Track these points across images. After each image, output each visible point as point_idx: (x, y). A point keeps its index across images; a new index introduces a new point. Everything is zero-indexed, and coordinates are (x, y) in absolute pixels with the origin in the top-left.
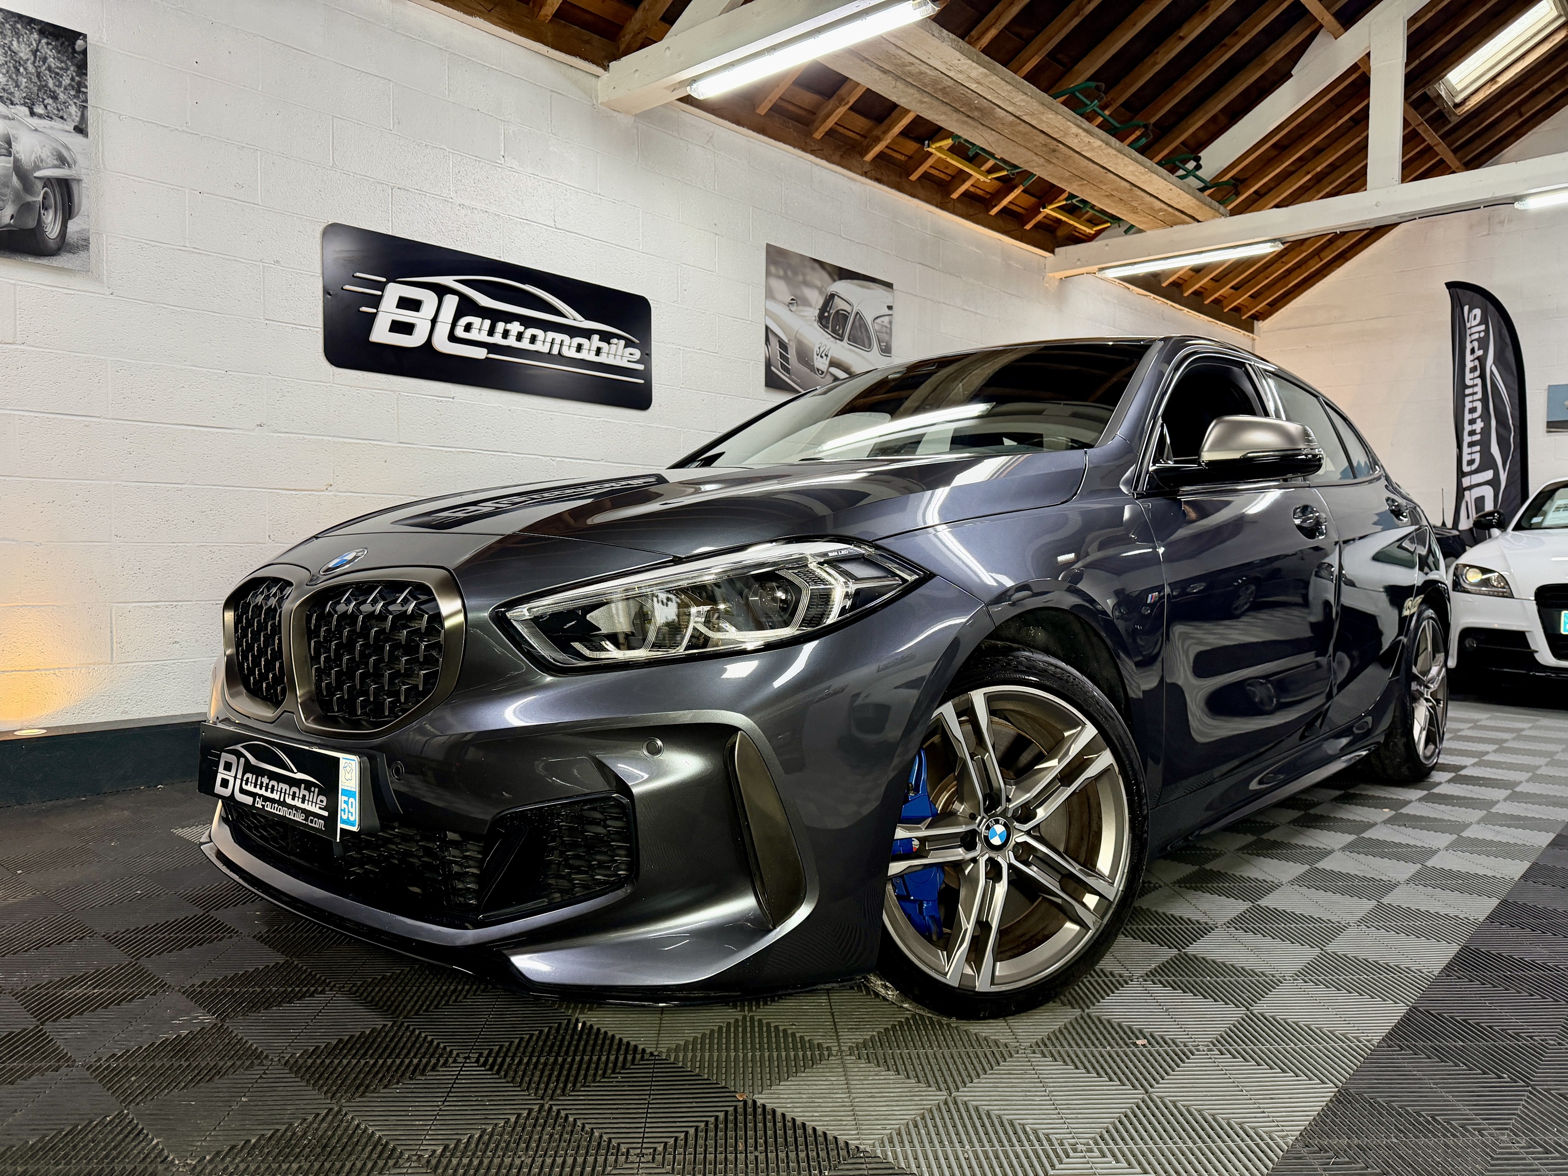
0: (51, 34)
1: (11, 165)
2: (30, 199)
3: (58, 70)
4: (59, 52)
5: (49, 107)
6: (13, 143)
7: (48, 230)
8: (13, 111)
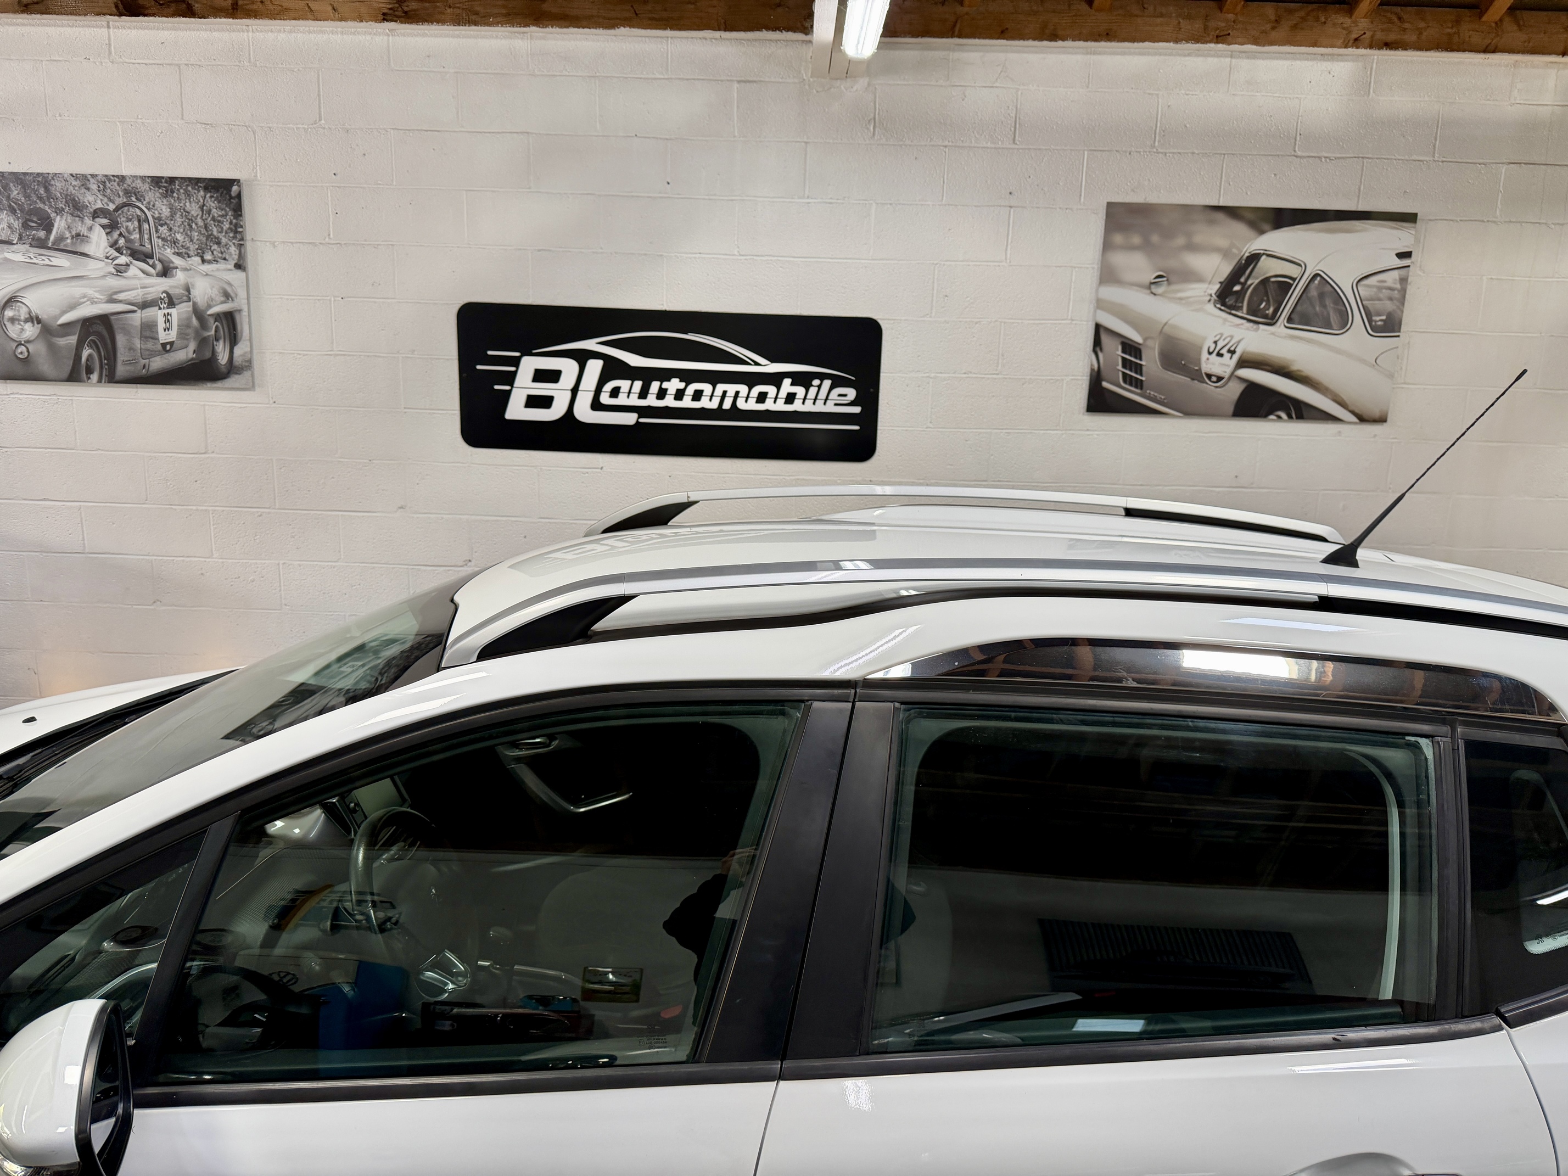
0: (213, 188)
1: (191, 309)
2: (206, 334)
3: (219, 218)
4: (219, 202)
5: (215, 253)
6: (191, 290)
7: (220, 357)
8: (190, 262)
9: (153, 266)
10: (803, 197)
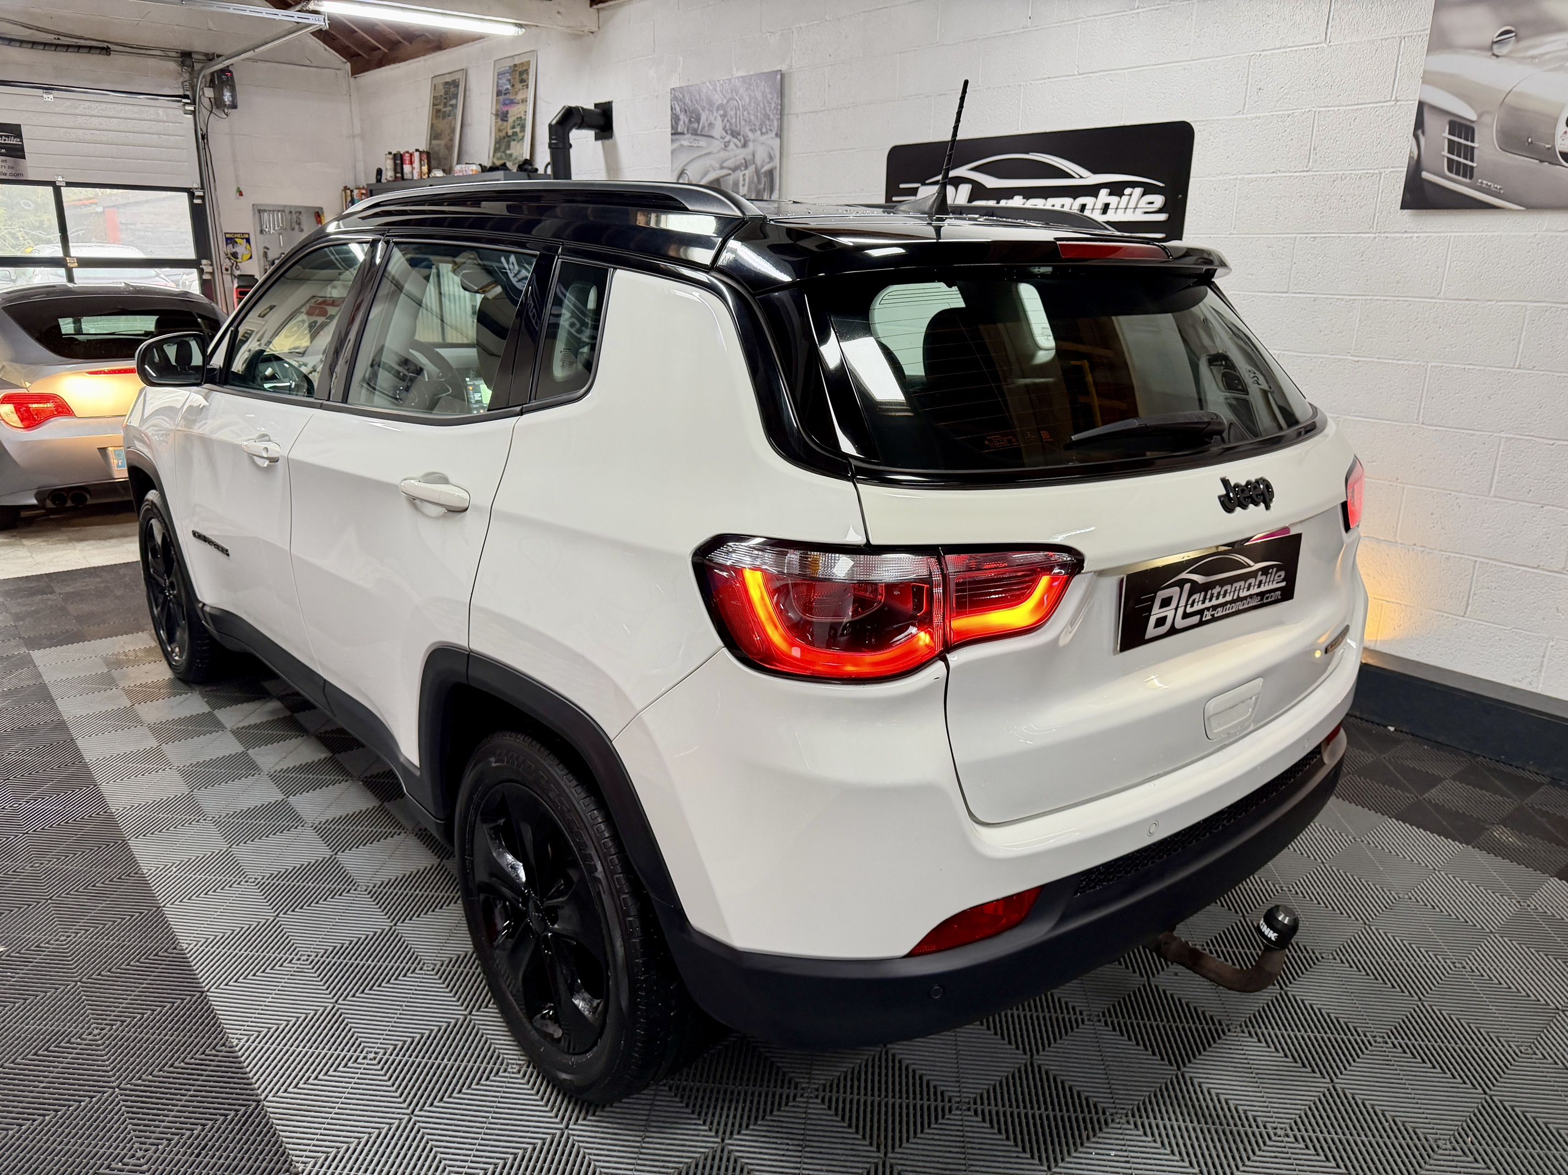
4: (771, 89)
9: (740, 141)
10: (1134, 9)
